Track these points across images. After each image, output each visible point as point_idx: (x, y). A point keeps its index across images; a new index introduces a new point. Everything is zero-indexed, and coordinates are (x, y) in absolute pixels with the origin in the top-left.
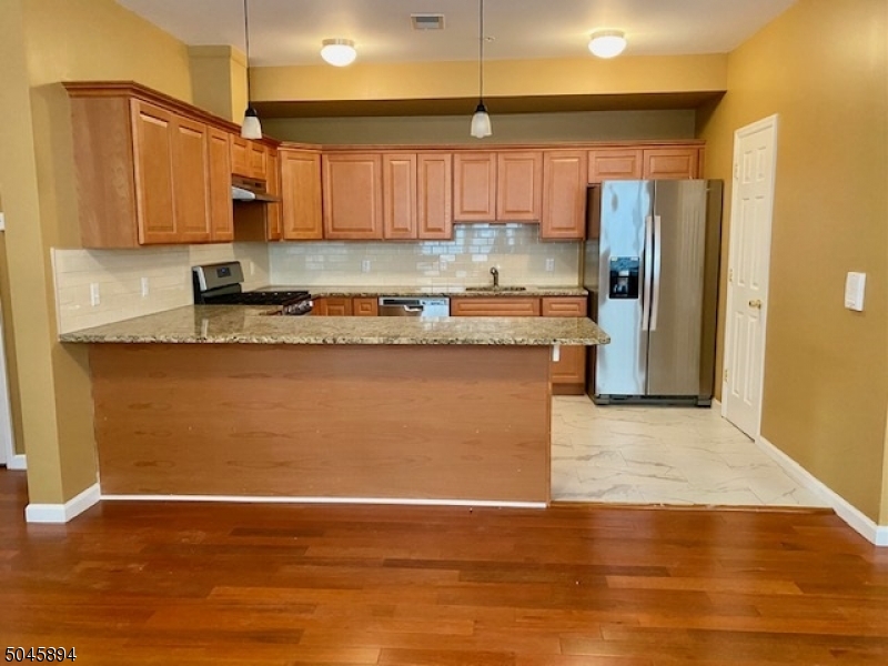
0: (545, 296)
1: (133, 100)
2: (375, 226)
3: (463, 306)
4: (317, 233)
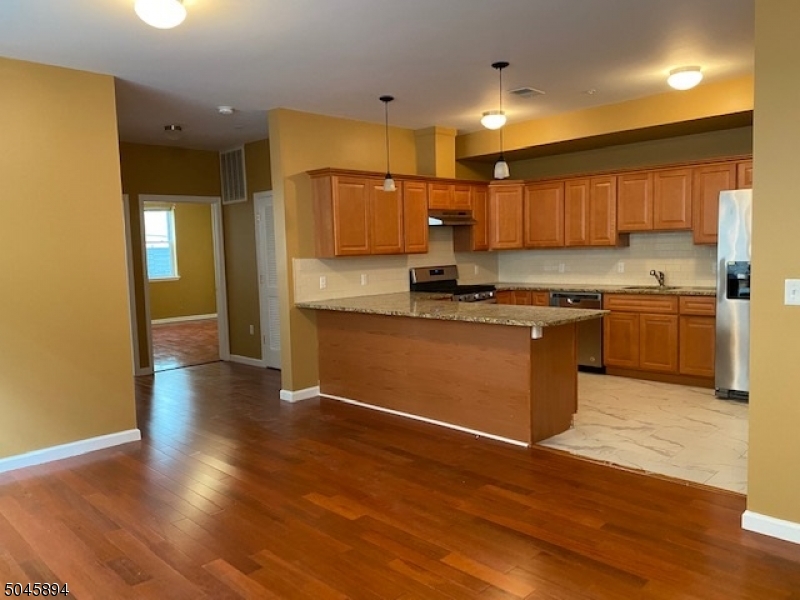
0: (682, 295)
1: (333, 177)
2: (558, 238)
3: (613, 301)
4: (518, 243)
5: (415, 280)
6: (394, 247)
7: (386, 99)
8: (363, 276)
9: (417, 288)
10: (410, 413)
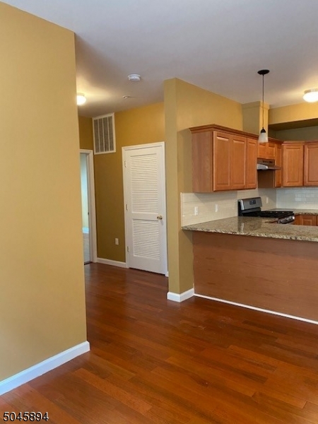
1: (214, 132)
5: (243, 208)
6: (242, 185)
7: (263, 72)
8: (216, 206)
9: (242, 214)
10: (271, 310)
